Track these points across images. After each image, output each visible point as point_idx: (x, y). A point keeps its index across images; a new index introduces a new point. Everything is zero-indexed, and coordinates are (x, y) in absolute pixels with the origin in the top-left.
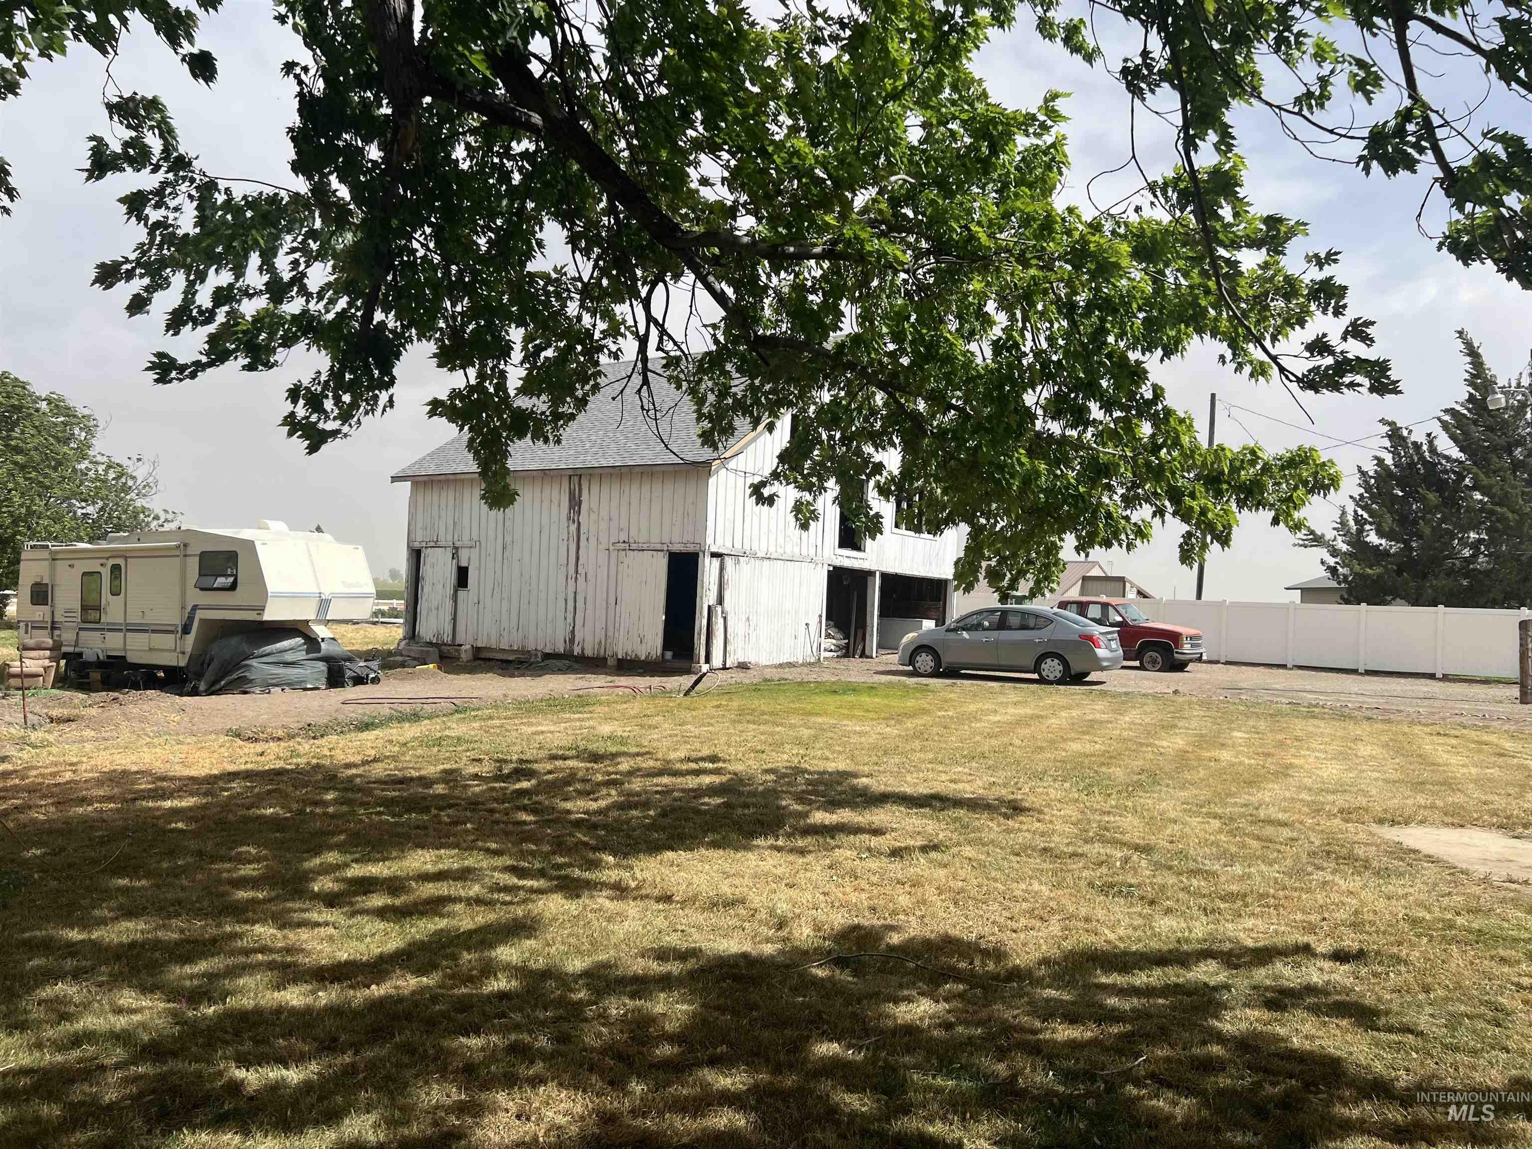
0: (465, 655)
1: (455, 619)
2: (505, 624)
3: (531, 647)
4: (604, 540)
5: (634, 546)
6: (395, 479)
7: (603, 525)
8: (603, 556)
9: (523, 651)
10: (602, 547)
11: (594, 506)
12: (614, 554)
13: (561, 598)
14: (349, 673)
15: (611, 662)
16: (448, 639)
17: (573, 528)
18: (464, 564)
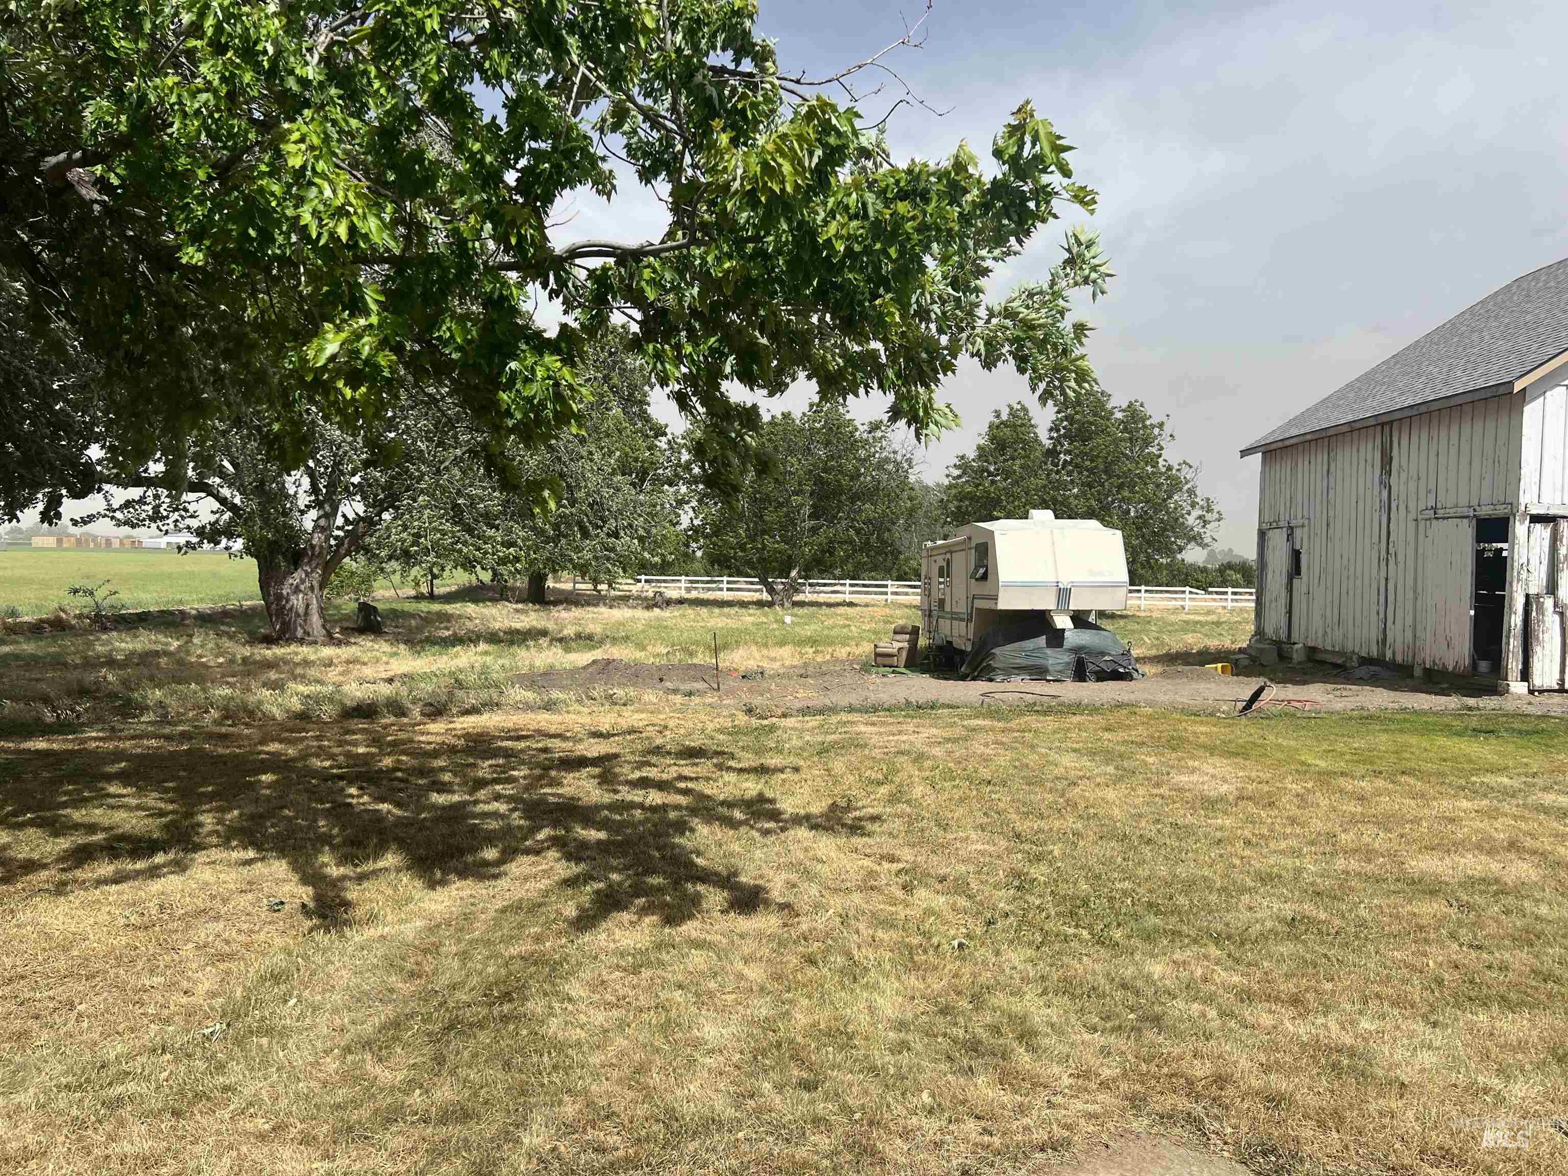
0: (1298, 653)
1: (1290, 612)
2: (1329, 620)
3: (1350, 647)
4: (1412, 505)
5: (1441, 513)
6: (1245, 453)
7: (1412, 486)
8: (1411, 525)
9: (1341, 653)
10: (1412, 516)
11: (1404, 463)
12: (1422, 525)
13: (1375, 586)
14: (1091, 667)
15: (1418, 672)
16: (1283, 636)
17: (1385, 494)
18: (1298, 547)
